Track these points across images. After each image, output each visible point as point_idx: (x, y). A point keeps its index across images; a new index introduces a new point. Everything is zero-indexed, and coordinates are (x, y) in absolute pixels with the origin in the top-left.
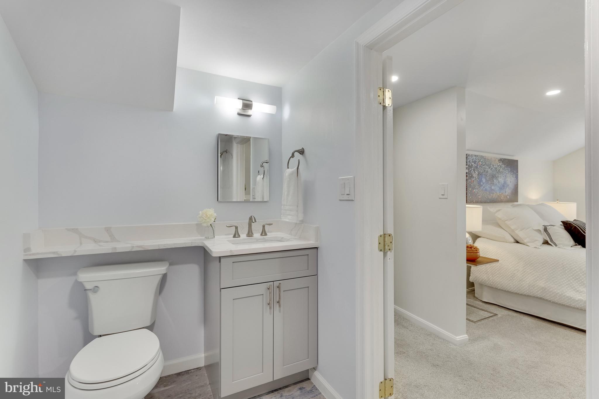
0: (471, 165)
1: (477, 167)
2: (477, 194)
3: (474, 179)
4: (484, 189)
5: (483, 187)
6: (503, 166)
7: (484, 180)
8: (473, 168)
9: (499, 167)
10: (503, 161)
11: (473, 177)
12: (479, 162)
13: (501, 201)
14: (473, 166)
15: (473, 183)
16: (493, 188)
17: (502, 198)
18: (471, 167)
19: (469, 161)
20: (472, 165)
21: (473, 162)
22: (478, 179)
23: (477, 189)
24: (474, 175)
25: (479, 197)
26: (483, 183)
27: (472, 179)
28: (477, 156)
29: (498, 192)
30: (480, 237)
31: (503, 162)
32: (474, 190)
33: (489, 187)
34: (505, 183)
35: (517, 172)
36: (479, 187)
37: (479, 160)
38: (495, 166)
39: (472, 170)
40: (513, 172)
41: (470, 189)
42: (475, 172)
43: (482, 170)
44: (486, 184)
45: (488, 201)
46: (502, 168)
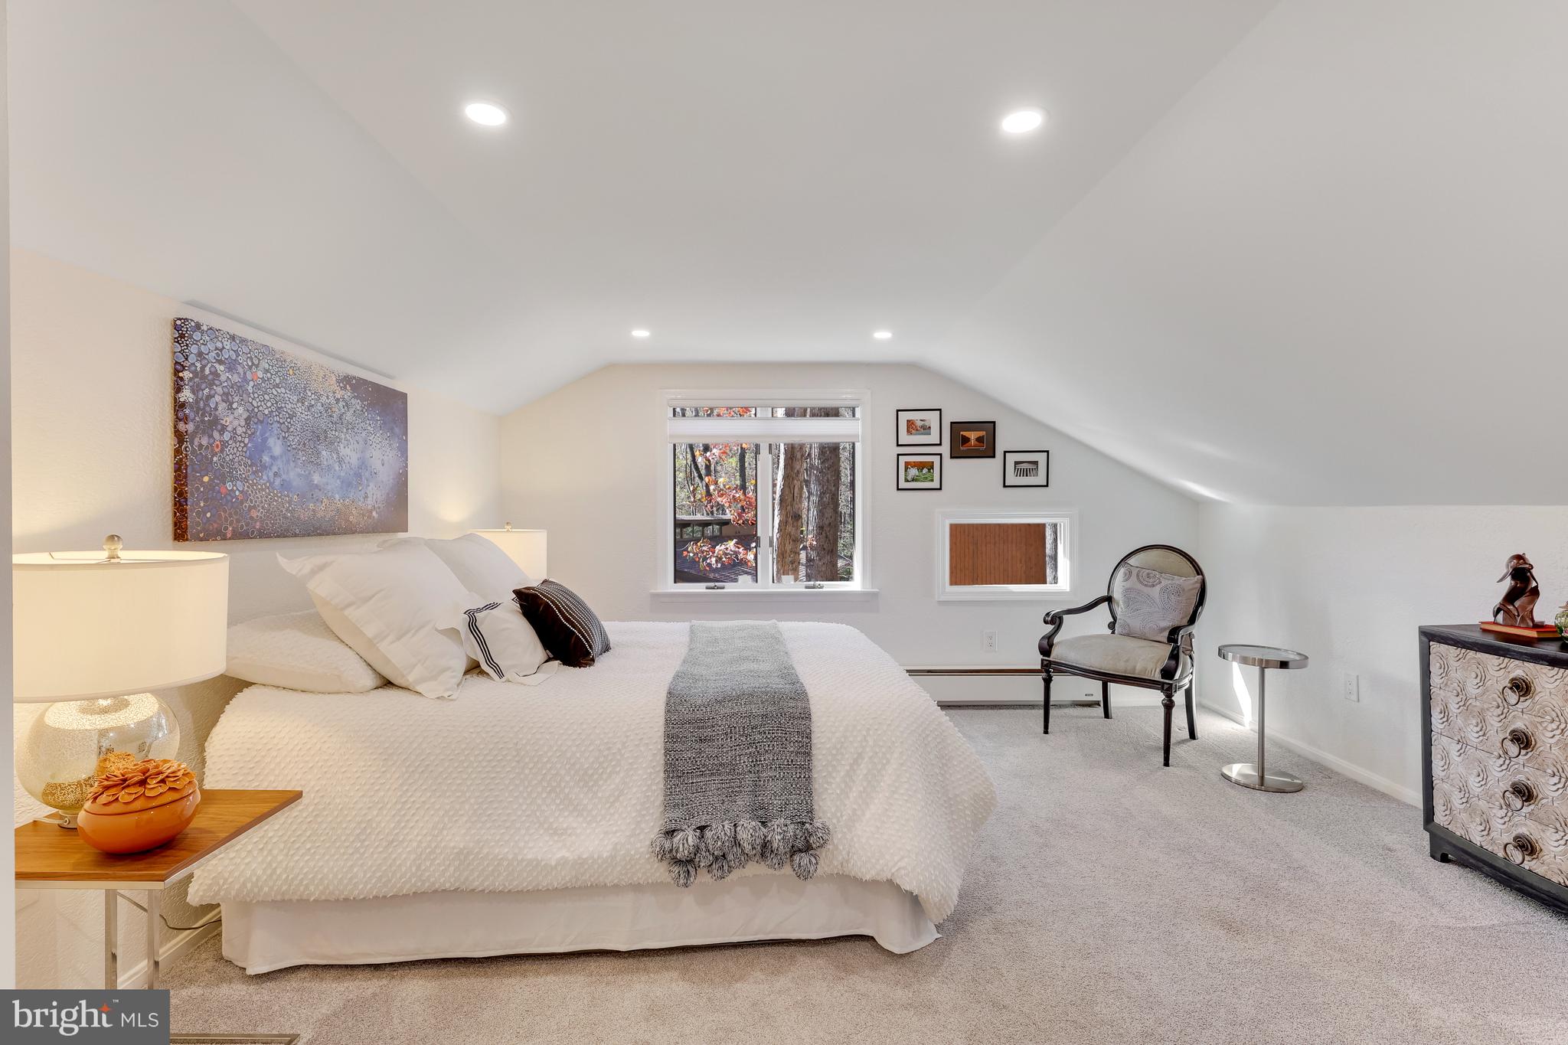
0: (207, 372)
1: (240, 388)
2: (242, 503)
3: (227, 436)
4: (278, 482)
5: (271, 474)
6: (357, 404)
7: (276, 447)
8: (219, 390)
9: (341, 404)
10: (353, 384)
11: (219, 427)
12: (250, 368)
13: (350, 530)
14: (223, 378)
15: (222, 451)
16: (316, 479)
17: (351, 518)
18: (211, 385)
19: (200, 354)
20: (216, 374)
21: (220, 362)
22: (246, 441)
23: (246, 480)
24: (228, 420)
25: (254, 514)
26: (272, 457)
27: (216, 434)
28: (243, 341)
29: (337, 496)
30: (248, 684)
31: (354, 388)
32: (229, 486)
33: (299, 475)
34: (363, 464)
35: (406, 433)
36: (254, 473)
37: (251, 359)
38: (324, 399)
39: (218, 398)
40: (392, 430)
41: (206, 479)
42: (230, 408)
43: (269, 404)
44: (288, 461)
45: (297, 531)
46: (352, 411)
